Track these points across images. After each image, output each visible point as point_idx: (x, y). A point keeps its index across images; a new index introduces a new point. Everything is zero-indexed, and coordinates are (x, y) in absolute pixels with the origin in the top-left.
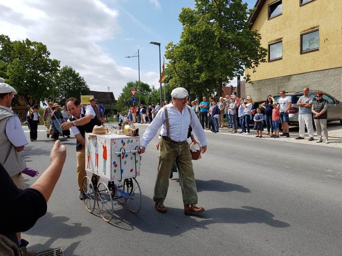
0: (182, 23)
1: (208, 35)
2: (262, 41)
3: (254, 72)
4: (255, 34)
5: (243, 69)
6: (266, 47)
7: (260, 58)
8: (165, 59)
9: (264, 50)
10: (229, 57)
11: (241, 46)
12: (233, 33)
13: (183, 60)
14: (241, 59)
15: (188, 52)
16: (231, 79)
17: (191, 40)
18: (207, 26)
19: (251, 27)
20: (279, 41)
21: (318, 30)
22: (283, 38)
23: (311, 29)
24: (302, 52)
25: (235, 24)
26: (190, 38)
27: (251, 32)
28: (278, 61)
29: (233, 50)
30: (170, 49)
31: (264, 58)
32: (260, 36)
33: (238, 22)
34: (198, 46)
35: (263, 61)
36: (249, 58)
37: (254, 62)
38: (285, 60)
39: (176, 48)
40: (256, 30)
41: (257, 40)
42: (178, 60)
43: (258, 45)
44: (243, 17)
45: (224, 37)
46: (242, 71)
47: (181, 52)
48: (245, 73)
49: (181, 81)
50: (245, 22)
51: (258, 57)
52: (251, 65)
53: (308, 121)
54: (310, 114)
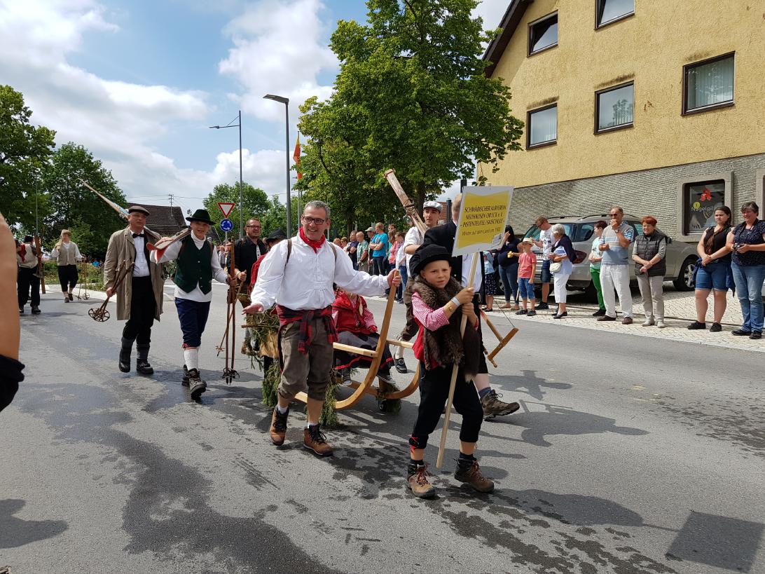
0: (338, 55)
1: (396, 84)
2: (512, 104)
3: (495, 170)
4: (497, 88)
5: (471, 163)
6: (522, 118)
7: (509, 141)
8: (300, 133)
9: (517, 122)
10: (440, 134)
11: (466, 111)
12: (449, 81)
13: (338, 140)
14: (466, 140)
15: (351, 122)
16: (448, 185)
17: (358, 92)
18: (393, 65)
19: (490, 71)
20: (551, 105)
21: (631, 84)
22: (558, 98)
23: (617, 80)
24: (597, 131)
25: (454, 63)
26: (355, 88)
27: (489, 81)
28: (548, 150)
29: (451, 120)
30: (310, 112)
31: (516, 141)
32: (509, 91)
33: (461, 58)
34: (372, 108)
35: (515, 147)
36: (484, 140)
37: (496, 148)
38: (561, 148)
39: (323, 111)
40: (501, 79)
41: (501, 100)
42: (328, 139)
43: (505, 110)
44: (472, 49)
45: (429, 90)
46: (469, 168)
47: (334, 120)
48: (476, 174)
49: (334, 186)
50: (477, 60)
51: (504, 138)
52: (489, 154)
53: (621, 280)
54: (624, 266)
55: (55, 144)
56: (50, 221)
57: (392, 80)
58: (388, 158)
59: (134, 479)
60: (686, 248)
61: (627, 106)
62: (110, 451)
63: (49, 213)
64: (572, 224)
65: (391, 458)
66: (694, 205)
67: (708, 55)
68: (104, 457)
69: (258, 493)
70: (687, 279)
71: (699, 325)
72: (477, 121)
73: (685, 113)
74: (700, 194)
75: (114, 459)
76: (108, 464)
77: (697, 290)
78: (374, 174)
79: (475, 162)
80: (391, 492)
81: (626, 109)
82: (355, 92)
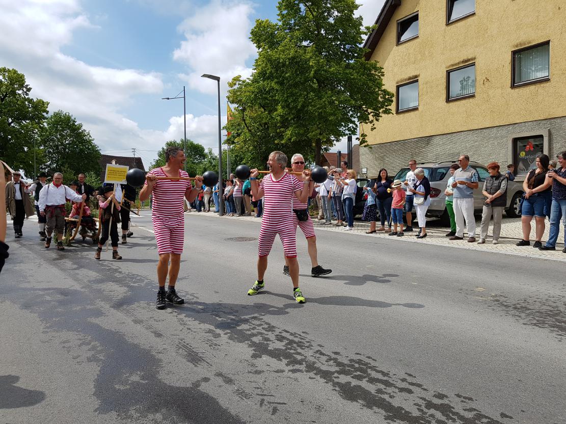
0: (255, 45)
1: (299, 66)
2: (385, 80)
3: (372, 129)
4: (373, 68)
5: (355, 124)
6: (393, 90)
7: (383, 107)
8: (229, 102)
9: (388, 93)
10: (331, 103)
11: (351, 86)
12: (338, 64)
13: (257, 107)
14: (351, 107)
15: (266, 94)
16: (338, 141)
17: (271, 72)
18: (296, 52)
19: (369, 56)
20: (414, 80)
21: (473, 64)
22: (419, 75)
23: (463, 62)
24: (448, 100)
25: (343, 50)
26: (268, 69)
27: (367, 63)
28: (412, 113)
29: (339, 92)
30: (236, 87)
31: (387, 108)
32: (382, 70)
33: (347, 46)
34: (281, 83)
35: (387, 112)
36: (364, 107)
37: (373, 112)
38: (422, 112)
39: (245, 86)
40: (377, 62)
41: (377, 77)
42: (249, 106)
43: (380, 85)
44: (355, 40)
45: (323, 70)
46: (353, 128)
47: (253, 92)
48: (359, 132)
49: (254, 141)
50: (359, 48)
51: (379, 106)
52: (368, 117)
53: (467, 209)
54: (470, 199)
55: (48, 112)
56: (45, 169)
57: (296, 63)
58: (294, 120)
59: (103, 358)
60: (515, 186)
61: (470, 81)
62: (86, 338)
63: (44, 163)
64: (430, 168)
65: (295, 342)
66: (521, 154)
67: (530, 43)
68: (81, 342)
69: (195, 368)
70: (516, 209)
71: (525, 243)
72: (359, 93)
73: (513, 86)
74: (525, 146)
75: (89, 344)
76: (85, 348)
77: (523, 217)
78: (283, 132)
79: (357, 123)
80: (294, 368)
81: (470, 84)
82: (268, 72)
